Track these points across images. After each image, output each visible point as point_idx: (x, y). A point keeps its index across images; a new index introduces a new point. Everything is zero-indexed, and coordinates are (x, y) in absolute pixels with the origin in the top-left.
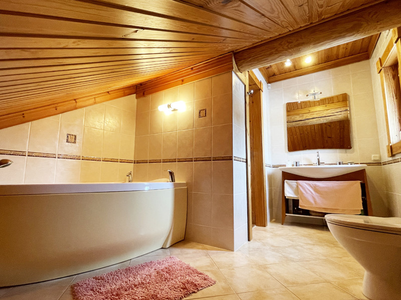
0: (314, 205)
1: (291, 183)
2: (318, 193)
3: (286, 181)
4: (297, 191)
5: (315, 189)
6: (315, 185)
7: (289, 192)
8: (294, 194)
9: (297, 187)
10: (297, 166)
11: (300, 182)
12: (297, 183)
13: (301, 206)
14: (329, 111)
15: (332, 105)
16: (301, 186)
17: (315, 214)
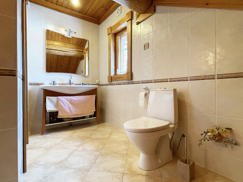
0: (70, 114)
1: (52, 99)
2: (72, 105)
3: (47, 97)
4: (57, 105)
5: (71, 102)
6: (71, 99)
7: (50, 107)
8: (54, 108)
9: (58, 101)
10: (54, 85)
11: (60, 97)
12: (57, 98)
13: (60, 116)
14: (66, 48)
15: (68, 45)
16: (61, 101)
17: (68, 120)
